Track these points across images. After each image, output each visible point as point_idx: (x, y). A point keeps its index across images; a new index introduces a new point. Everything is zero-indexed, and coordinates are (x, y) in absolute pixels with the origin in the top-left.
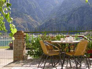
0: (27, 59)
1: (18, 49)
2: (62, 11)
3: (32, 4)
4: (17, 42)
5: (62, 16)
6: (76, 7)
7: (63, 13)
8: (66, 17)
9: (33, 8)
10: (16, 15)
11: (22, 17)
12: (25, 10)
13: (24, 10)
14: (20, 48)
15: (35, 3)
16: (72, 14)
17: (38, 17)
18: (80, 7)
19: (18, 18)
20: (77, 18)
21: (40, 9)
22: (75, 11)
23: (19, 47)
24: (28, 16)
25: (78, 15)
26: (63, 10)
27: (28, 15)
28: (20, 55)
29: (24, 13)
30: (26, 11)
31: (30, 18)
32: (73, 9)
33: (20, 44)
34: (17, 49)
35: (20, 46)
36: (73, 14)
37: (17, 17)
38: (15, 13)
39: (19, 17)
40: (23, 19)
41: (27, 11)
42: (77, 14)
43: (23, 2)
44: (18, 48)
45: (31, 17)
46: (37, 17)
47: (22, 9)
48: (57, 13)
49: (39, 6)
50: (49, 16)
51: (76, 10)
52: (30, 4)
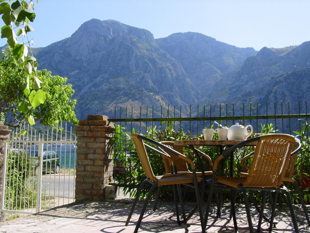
0: (113, 199)
1: (88, 168)
2: (243, 83)
3: (167, 67)
4: (87, 147)
5: (243, 96)
6: (281, 72)
7: (247, 88)
8: (255, 99)
9: (169, 76)
10: (126, 95)
11: (141, 99)
12: (150, 81)
13: (145, 82)
14: (93, 165)
15: (173, 65)
16: (270, 92)
17: (181, 98)
18: (290, 72)
19: (130, 101)
20: (284, 101)
21: (188, 80)
22: (276, 83)
23: (91, 162)
24: (157, 97)
25: (287, 93)
26: (247, 83)
27: (157, 93)
28: (94, 187)
29: (146, 89)
30: (151, 84)
31: (161, 101)
32: (272, 78)
33: (94, 153)
34: (85, 166)
35: (93, 160)
36: (272, 92)
37: (128, 100)
38: (123, 89)
39: (134, 98)
40: (143, 104)
41: (154, 84)
42: (283, 92)
43: (145, 62)
44: (87, 165)
45: (162, 99)
46: (178, 100)
47: (143, 78)
48: (230, 89)
49: (184, 72)
50: (210, 96)
51: (281, 82)
52: (162, 68)
